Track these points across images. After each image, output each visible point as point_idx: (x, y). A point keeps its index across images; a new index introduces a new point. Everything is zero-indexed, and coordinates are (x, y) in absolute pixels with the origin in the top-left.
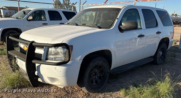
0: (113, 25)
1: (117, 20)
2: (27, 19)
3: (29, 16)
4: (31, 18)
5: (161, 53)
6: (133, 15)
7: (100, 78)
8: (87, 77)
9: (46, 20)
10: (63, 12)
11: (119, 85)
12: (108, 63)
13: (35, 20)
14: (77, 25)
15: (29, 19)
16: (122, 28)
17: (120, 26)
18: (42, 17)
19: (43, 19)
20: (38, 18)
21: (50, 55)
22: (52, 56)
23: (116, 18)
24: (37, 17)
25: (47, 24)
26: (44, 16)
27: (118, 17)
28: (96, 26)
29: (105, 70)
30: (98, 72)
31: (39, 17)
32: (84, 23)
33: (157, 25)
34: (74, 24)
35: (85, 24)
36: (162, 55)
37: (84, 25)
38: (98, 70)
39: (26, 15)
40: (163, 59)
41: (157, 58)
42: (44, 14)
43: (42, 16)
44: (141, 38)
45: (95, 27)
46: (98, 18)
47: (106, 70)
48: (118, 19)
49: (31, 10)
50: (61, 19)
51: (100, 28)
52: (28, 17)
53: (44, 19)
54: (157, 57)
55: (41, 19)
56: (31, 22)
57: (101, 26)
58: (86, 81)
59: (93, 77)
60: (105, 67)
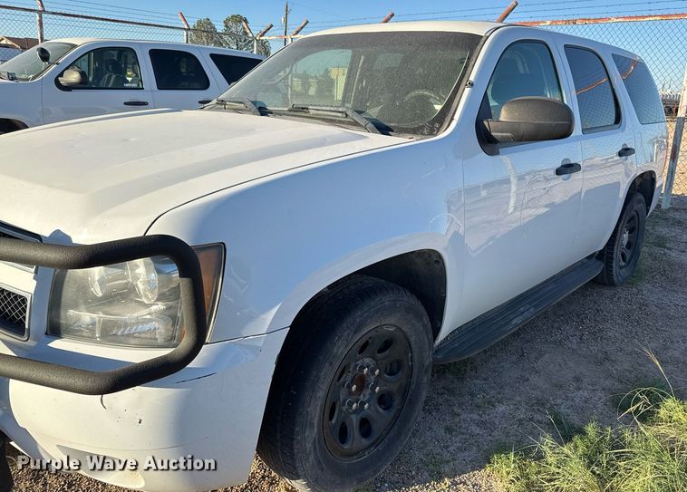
0: (452, 119)
1: (467, 90)
2: (57, 82)
3: (67, 68)
4: (73, 77)
5: (626, 236)
6: (522, 71)
7: (384, 400)
8: (316, 421)
9: (143, 89)
10: (213, 56)
11: (475, 416)
12: (426, 319)
13: (101, 86)
14: (263, 111)
15: (63, 81)
16: (493, 134)
17: (486, 123)
18: (130, 76)
19: (132, 82)
20: (110, 77)
21: (75, 307)
22: (86, 317)
23: (464, 82)
24: (107, 76)
25: (144, 104)
26: (134, 72)
27: (472, 78)
28: (363, 122)
29: (412, 356)
30: (377, 372)
31: (114, 77)
32: (299, 103)
33: (618, 119)
34: (249, 104)
35: (304, 109)
36: (629, 245)
37: (299, 112)
38: (377, 361)
39: (51, 64)
40: (630, 260)
41: (612, 258)
42: (134, 64)
43: (126, 73)
44: (569, 178)
45: (356, 124)
46: (360, 81)
47: (415, 356)
48: (471, 85)
49: (74, 46)
50: (204, 83)
51: (384, 130)
52: (61, 75)
53: (134, 85)
54: (614, 256)
55: (120, 85)
56: (75, 93)
57: (390, 122)
58: (309, 446)
59: (350, 405)
60: (413, 339)
